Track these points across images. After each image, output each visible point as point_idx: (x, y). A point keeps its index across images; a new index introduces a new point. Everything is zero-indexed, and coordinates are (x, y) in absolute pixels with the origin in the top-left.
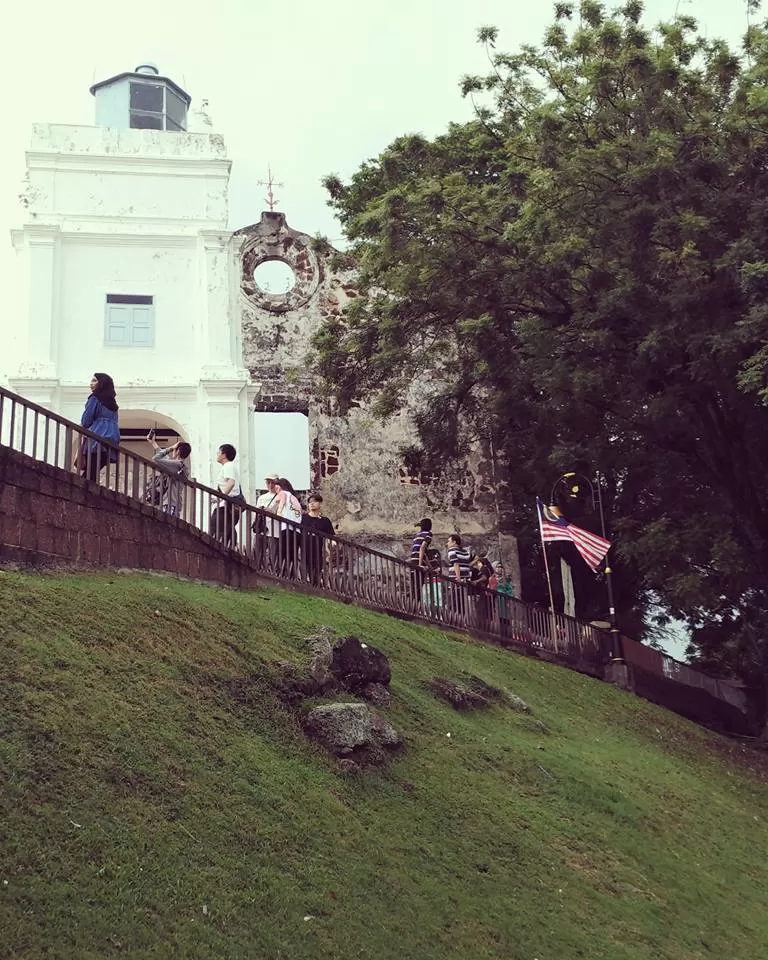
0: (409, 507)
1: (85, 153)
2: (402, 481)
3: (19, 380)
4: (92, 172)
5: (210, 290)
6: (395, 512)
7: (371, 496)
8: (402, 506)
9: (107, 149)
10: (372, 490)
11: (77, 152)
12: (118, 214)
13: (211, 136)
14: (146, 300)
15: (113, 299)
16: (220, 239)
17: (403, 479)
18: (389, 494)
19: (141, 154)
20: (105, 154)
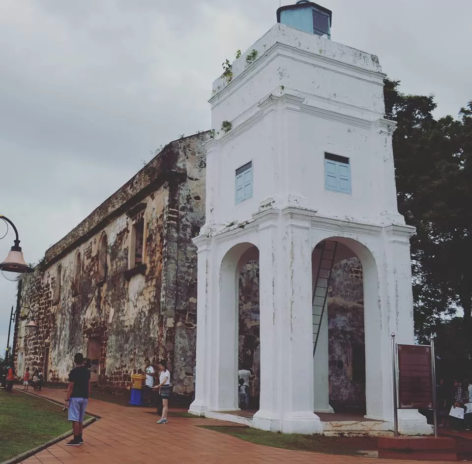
0: (355, 292)
1: (306, 50)
2: (352, 276)
3: (295, 208)
4: (313, 65)
5: (385, 161)
6: (349, 293)
7: (337, 283)
8: (352, 291)
9: (321, 51)
10: (337, 279)
11: (302, 48)
12: (328, 97)
13: (372, 56)
14: (345, 160)
15: (328, 156)
16: (389, 127)
17: (352, 275)
18: (345, 283)
19: (337, 58)
20: (319, 54)
